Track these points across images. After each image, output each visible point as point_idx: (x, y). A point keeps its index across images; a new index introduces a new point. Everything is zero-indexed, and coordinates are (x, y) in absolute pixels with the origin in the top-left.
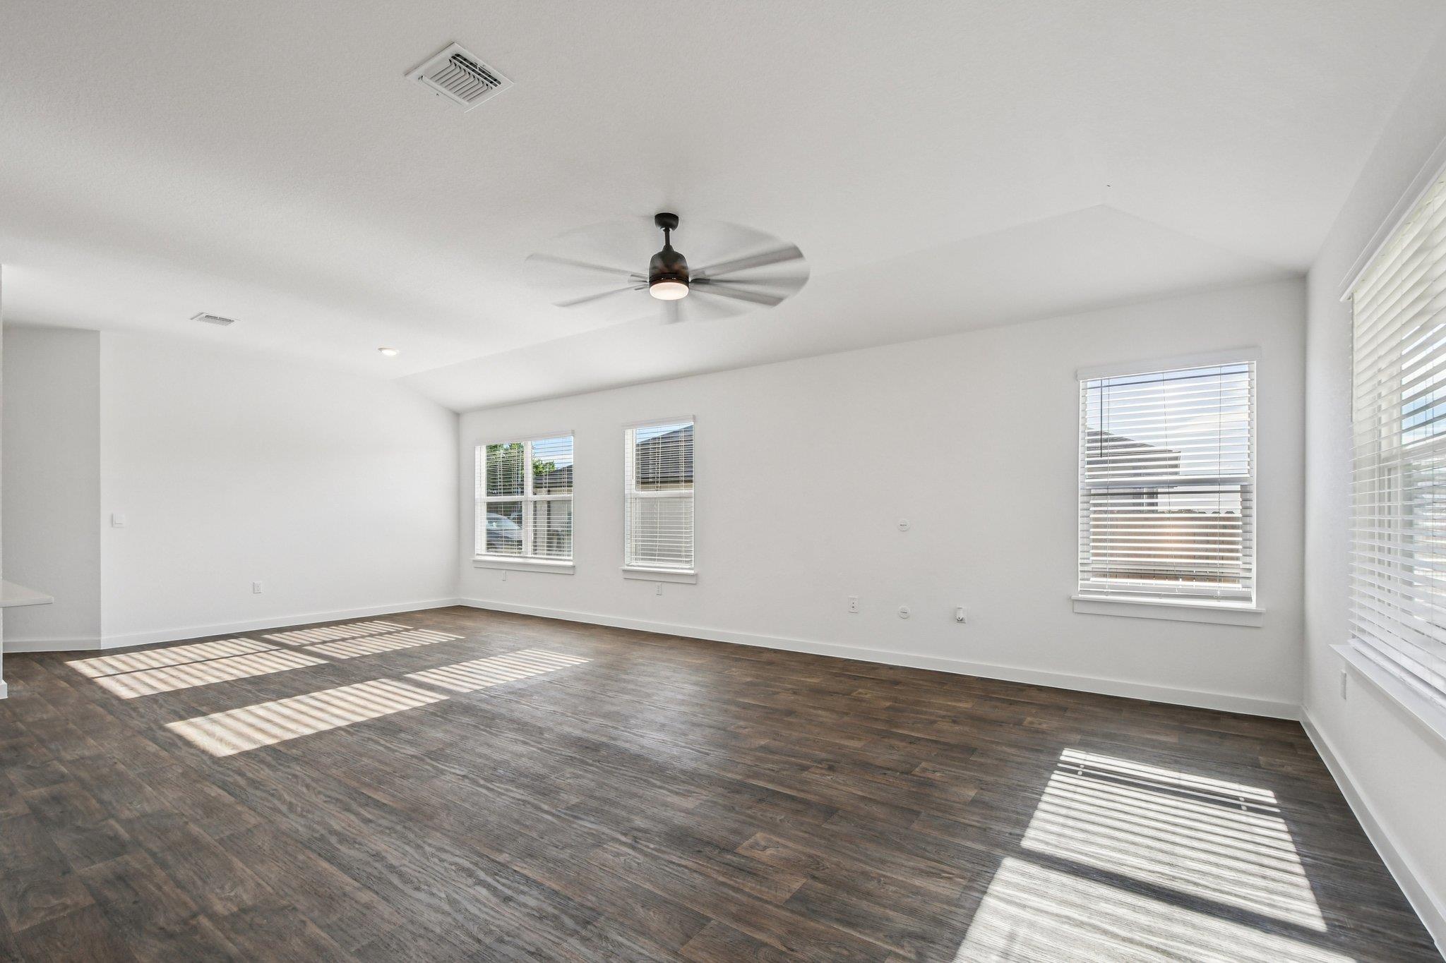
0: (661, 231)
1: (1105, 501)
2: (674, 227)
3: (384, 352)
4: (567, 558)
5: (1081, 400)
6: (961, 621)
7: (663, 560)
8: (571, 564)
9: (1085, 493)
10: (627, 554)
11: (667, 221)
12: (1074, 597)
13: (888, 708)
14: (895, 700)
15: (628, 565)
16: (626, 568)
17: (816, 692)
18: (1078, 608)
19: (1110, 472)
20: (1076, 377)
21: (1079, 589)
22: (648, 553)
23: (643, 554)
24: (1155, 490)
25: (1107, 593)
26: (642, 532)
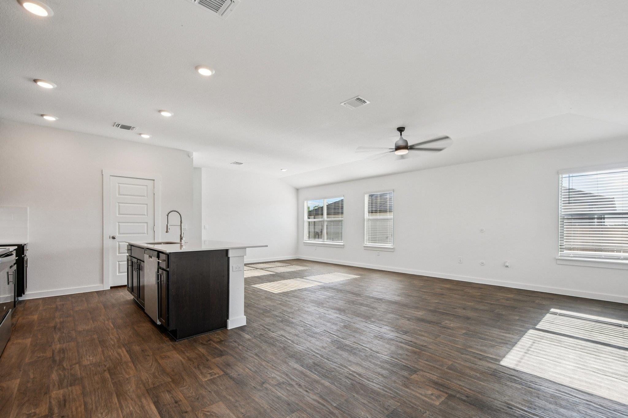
0: (399, 133)
1: (571, 221)
2: (403, 131)
3: (282, 170)
4: (341, 242)
5: (560, 182)
6: (507, 266)
7: (379, 243)
8: (342, 244)
9: (562, 218)
10: (365, 240)
11: (401, 130)
12: (557, 258)
13: (480, 295)
14: (481, 293)
15: (366, 245)
16: (365, 245)
17: (449, 289)
18: (559, 262)
19: (573, 210)
20: (558, 173)
21: (559, 255)
22: (374, 240)
23: (371, 241)
24: (593, 217)
25: (571, 257)
26: (371, 232)
